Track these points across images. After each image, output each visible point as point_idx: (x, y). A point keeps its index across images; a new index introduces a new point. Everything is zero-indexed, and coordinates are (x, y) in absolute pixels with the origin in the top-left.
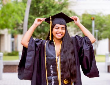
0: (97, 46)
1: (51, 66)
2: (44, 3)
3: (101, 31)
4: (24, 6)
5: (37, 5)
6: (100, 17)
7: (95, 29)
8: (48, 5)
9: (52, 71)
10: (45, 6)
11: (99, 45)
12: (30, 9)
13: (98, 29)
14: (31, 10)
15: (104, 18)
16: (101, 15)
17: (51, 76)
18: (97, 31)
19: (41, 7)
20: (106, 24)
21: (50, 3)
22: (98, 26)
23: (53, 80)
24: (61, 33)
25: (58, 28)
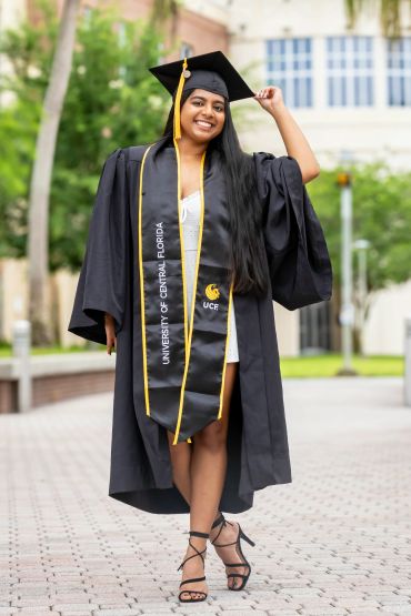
0: (366, 316)
1: (160, 225)
2: (122, 114)
3: (381, 248)
4: (30, 116)
5: (88, 122)
6: (375, 183)
7: (354, 239)
8: (137, 123)
9: (160, 241)
10: (124, 126)
11: (374, 313)
12: (59, 141)
13: (370, 237)
14: (64, 147)
15: (393, 189)
16: (382, 175)
17: (157, 259)
18: (363, 244)
19: (107, 133)
20: (402, 217)
21: (149, 112)
22: (369, 225)
23: (162, 275)
24: (212, 122)
25: (201, 103)
